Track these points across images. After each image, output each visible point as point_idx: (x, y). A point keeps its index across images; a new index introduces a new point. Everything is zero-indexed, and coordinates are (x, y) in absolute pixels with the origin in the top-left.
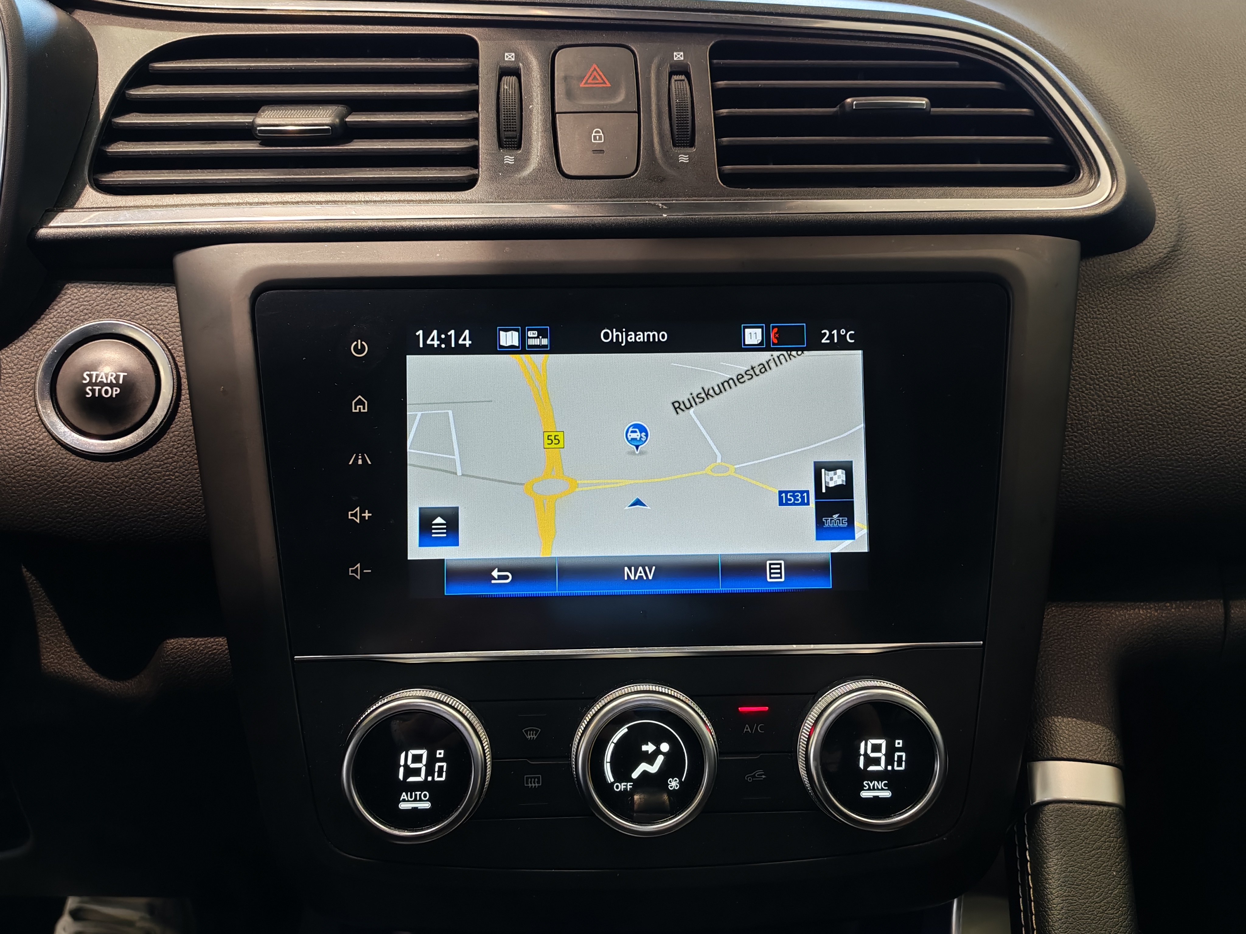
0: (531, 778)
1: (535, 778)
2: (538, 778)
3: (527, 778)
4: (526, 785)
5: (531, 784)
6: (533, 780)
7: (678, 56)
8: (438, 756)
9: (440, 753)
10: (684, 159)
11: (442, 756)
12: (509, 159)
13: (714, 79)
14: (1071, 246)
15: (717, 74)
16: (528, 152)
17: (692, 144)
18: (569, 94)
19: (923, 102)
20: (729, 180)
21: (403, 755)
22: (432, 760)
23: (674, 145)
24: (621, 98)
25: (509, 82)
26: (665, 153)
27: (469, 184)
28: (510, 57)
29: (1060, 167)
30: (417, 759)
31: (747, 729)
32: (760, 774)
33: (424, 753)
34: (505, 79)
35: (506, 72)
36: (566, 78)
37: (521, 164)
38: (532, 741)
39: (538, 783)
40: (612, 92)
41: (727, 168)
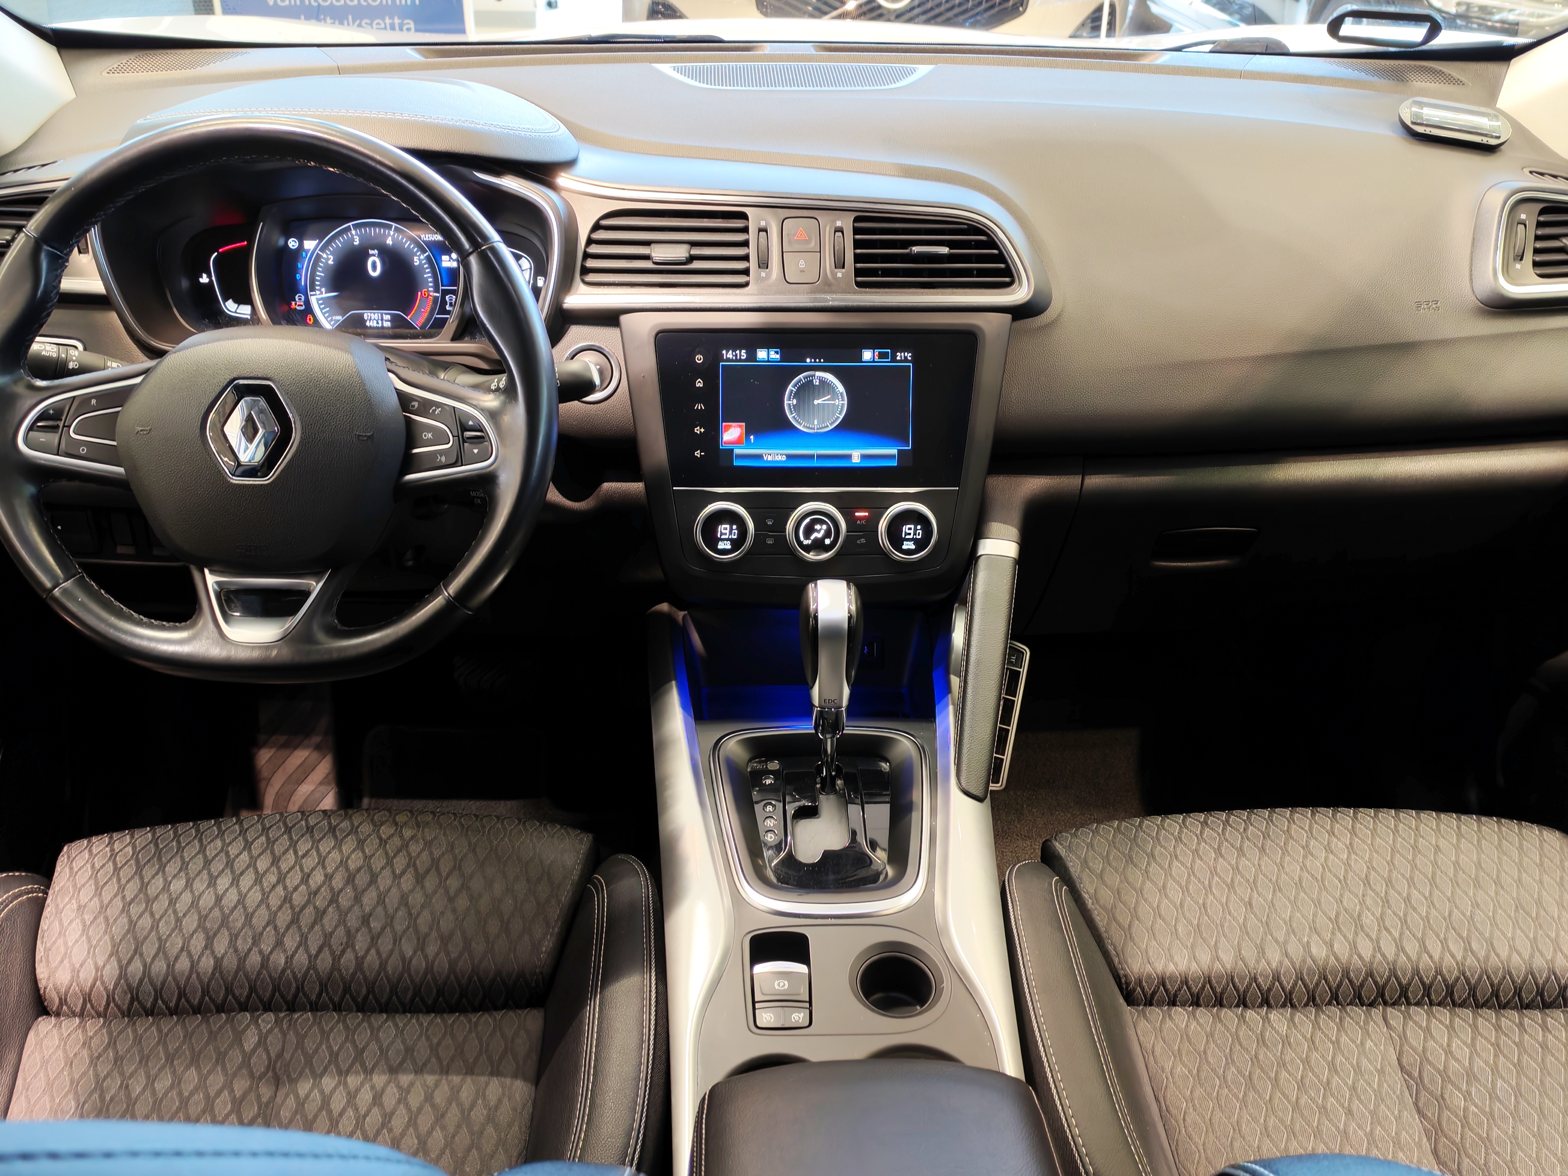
3: (769, 539)
4: (768, 542)
6: (771, 540)
7: (839, 224)
10: (839, 275)
11: (735, 528)
12: (763, 274)
13: (855, 234)
14: (1008, 317)
15: (856, 231)
16: (771, 271)
17: (843, 267)
18: (789, 242)
19: (945, 250)
20: (859, 285)
21: (720, 527)
22: (731, 529)
23: (836, 268)
24: (813, 244)
25: (763, 234)
26: (831, 272)
27: (746, 284)
28: (763, 224)
29: (1007, 279)
30: (725, 528)
31: (859, 522)
32: (863, 540)
33: (728, 526)
34: (760, 233)
35: (760, 230)
36: (788, 234)
37: (768, 276)
38: (770, 525)
39: (773, 541)
40: (808, 242)
41: (859, 279)
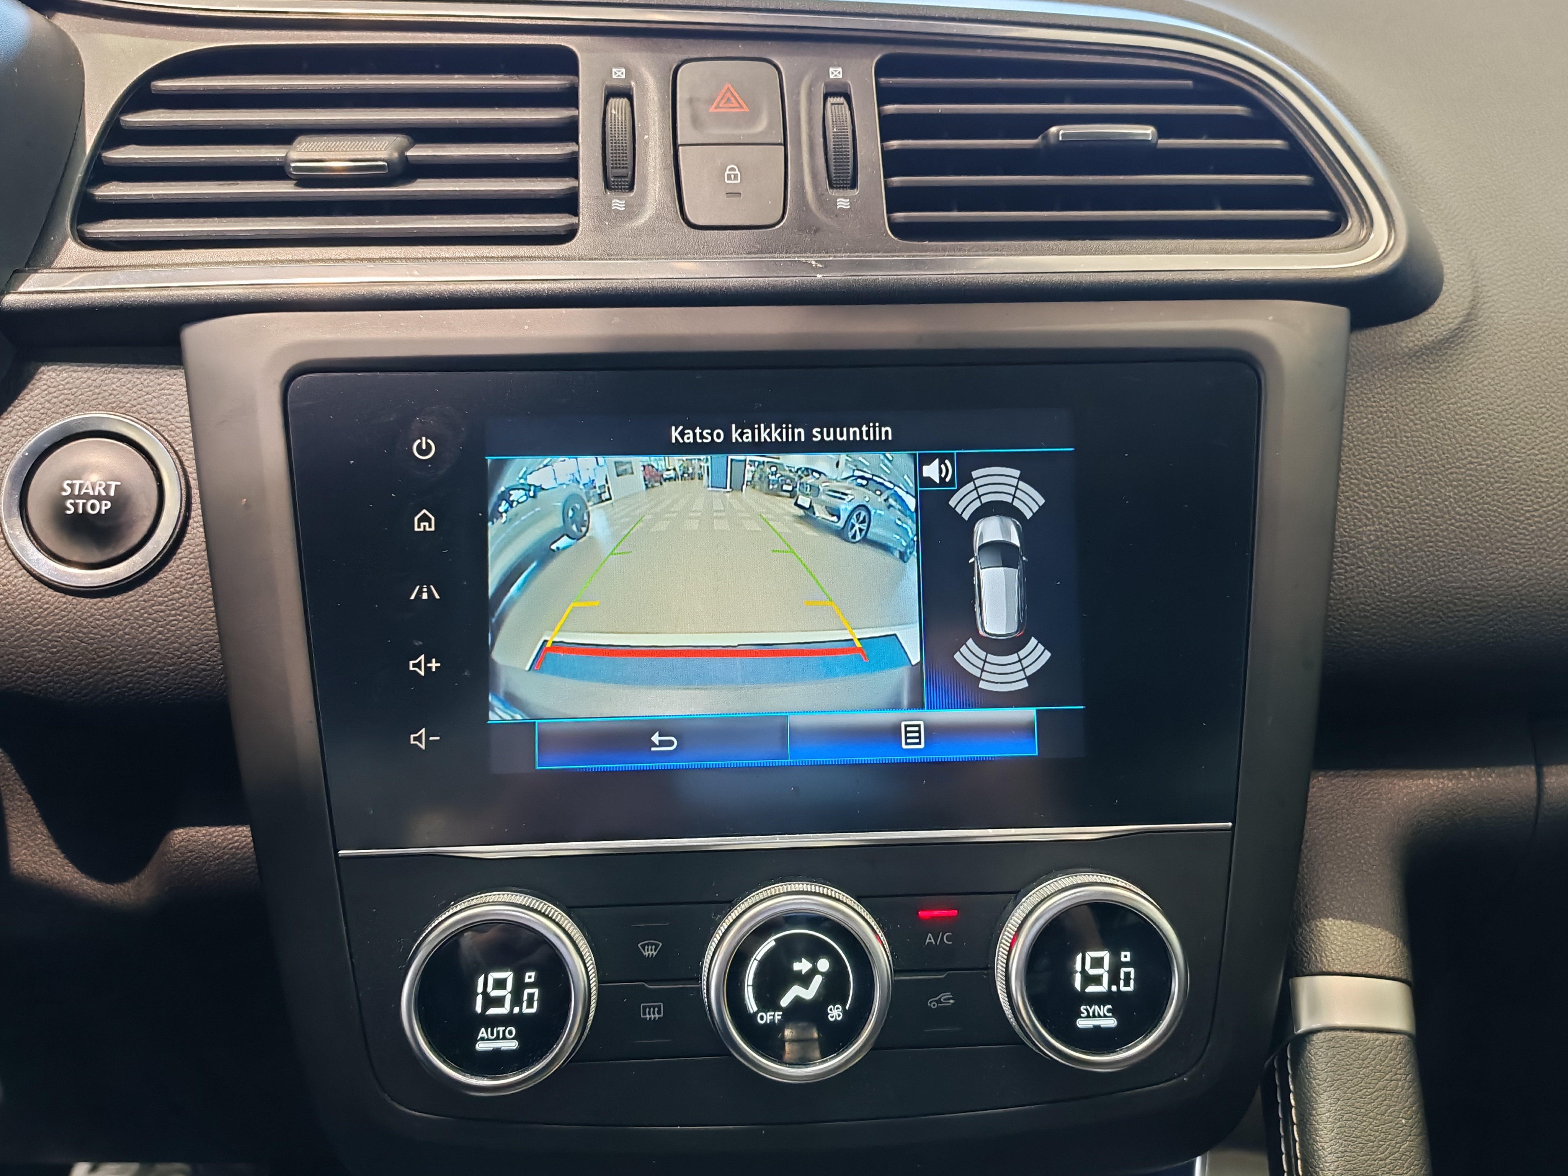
0: (650, 1007)
1: (654, 1007)
2: (659, 1007)
3: (645, 1008)
4: (642, 1016)
5: (649, 1014)
6: (652, 1009)
7: (836, 73)
8: (527, 980)
9: (530, 977)
10: (844, 205)
11: (532, 980)
12: (618, 203)
13: (881, 102)
14: (1338, 315)
15: (885, 96)
16: (643, 195)
17: (854, 185)
18: (696, 121)
19: (1147, 132)
20: (901, 231)
21: (481, 980)
22: (519, 986)
23: (831, 186)
24: (762, 125)
25: (618, 104)
26: (820, 197)
27: (567, 235)
28: (619, 74)
29: (1323, 214)
30: (500, 984)
31: (930, 939)
32: (946, 999)
33: (508, 976)
34: (613, 101)
35: (612, 93)
36: (691, 101)
37: (632, 212)
38: (649, 959)
39: (659, 1013)
40: (752, 118)
41: (899, 216)
